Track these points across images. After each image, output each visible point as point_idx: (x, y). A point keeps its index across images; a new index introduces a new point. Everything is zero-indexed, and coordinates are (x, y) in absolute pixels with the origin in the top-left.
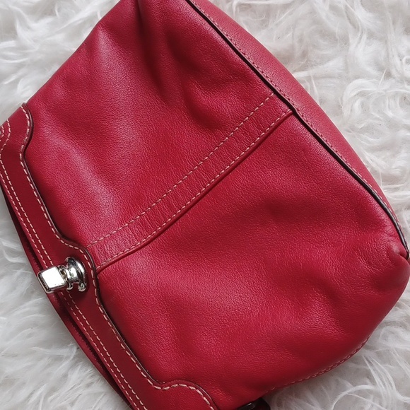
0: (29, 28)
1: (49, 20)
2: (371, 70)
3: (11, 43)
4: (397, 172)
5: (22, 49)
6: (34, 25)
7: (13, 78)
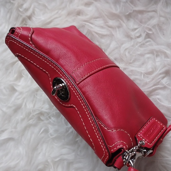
0: (19, 85)
1: (23, 79)
2: (125, 39)
3: (17, 94)
4: (150, 70)
5: (21, 93)
6: (20, 84)
7: (24, 104)
